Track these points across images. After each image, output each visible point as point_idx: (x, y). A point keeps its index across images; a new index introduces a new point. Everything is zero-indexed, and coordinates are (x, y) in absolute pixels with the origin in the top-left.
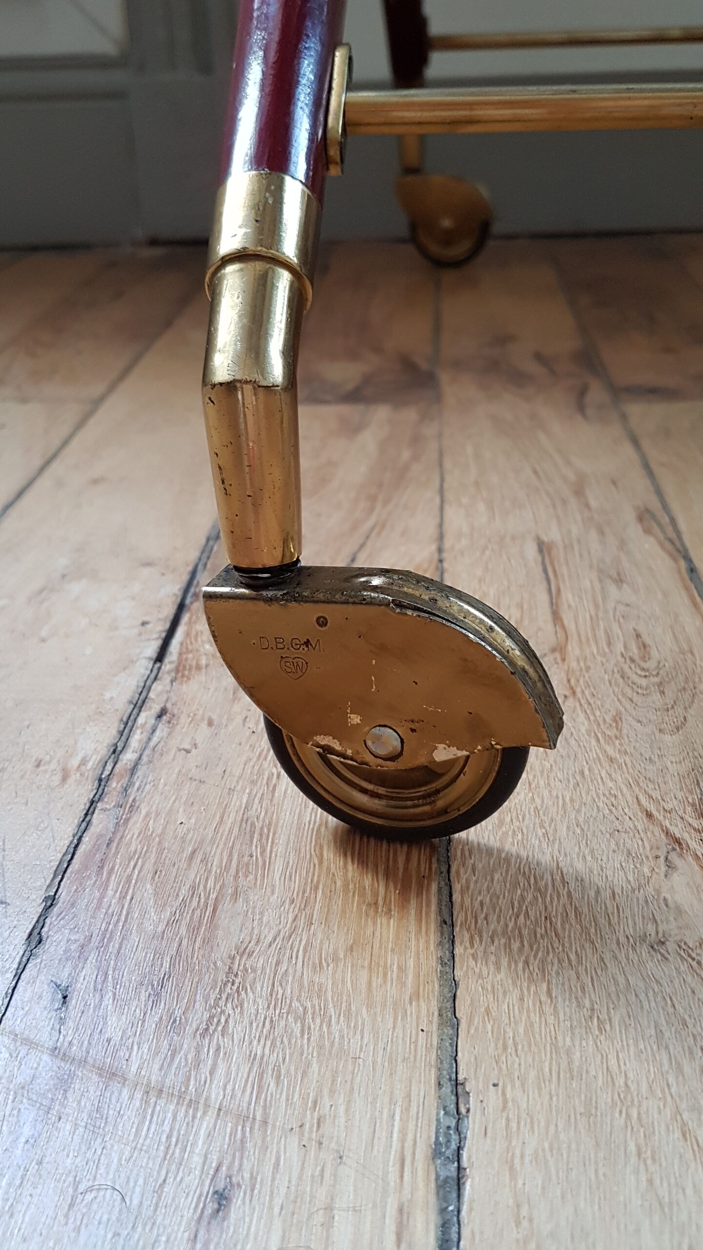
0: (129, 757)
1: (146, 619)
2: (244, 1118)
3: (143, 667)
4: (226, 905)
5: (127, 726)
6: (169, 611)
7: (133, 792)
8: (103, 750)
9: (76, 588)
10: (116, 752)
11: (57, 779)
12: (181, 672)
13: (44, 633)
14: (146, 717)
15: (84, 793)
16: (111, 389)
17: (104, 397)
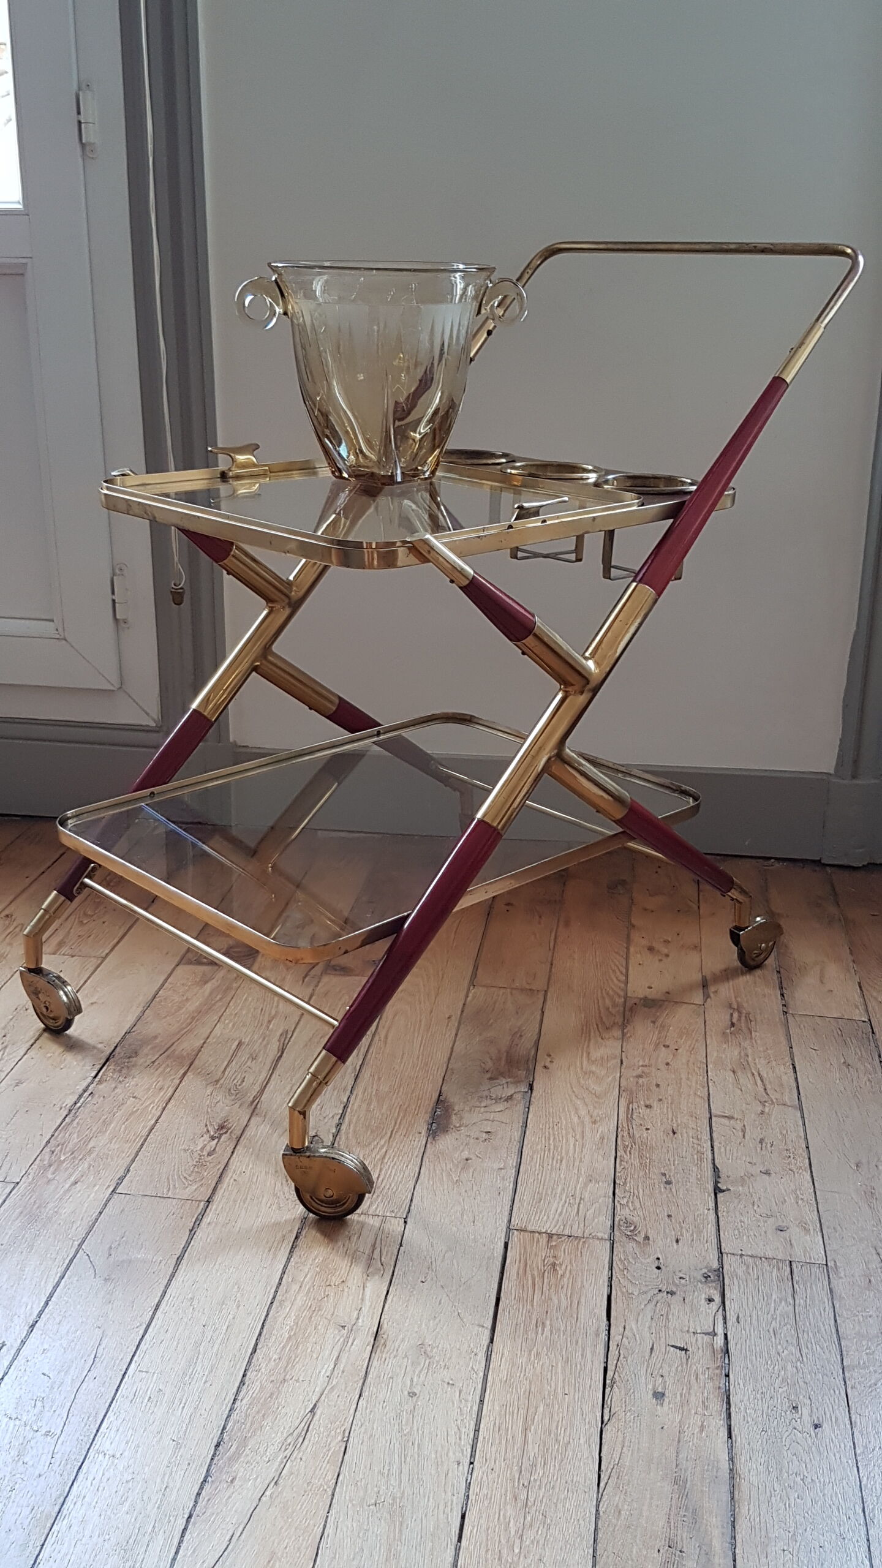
0: (79, 1105)
2: (84, 1173)
3: (89, 1080)
4: (94, 1138)
5: (80, 1096)
7: (78, 1114)
8: (72, 1103)
10: (75, 1103)
11: (58, 1109)
12: (100, 1082)
14: (86, 1094)
15: (66, 1113)
16: (112, 950)
17: (107, 955)
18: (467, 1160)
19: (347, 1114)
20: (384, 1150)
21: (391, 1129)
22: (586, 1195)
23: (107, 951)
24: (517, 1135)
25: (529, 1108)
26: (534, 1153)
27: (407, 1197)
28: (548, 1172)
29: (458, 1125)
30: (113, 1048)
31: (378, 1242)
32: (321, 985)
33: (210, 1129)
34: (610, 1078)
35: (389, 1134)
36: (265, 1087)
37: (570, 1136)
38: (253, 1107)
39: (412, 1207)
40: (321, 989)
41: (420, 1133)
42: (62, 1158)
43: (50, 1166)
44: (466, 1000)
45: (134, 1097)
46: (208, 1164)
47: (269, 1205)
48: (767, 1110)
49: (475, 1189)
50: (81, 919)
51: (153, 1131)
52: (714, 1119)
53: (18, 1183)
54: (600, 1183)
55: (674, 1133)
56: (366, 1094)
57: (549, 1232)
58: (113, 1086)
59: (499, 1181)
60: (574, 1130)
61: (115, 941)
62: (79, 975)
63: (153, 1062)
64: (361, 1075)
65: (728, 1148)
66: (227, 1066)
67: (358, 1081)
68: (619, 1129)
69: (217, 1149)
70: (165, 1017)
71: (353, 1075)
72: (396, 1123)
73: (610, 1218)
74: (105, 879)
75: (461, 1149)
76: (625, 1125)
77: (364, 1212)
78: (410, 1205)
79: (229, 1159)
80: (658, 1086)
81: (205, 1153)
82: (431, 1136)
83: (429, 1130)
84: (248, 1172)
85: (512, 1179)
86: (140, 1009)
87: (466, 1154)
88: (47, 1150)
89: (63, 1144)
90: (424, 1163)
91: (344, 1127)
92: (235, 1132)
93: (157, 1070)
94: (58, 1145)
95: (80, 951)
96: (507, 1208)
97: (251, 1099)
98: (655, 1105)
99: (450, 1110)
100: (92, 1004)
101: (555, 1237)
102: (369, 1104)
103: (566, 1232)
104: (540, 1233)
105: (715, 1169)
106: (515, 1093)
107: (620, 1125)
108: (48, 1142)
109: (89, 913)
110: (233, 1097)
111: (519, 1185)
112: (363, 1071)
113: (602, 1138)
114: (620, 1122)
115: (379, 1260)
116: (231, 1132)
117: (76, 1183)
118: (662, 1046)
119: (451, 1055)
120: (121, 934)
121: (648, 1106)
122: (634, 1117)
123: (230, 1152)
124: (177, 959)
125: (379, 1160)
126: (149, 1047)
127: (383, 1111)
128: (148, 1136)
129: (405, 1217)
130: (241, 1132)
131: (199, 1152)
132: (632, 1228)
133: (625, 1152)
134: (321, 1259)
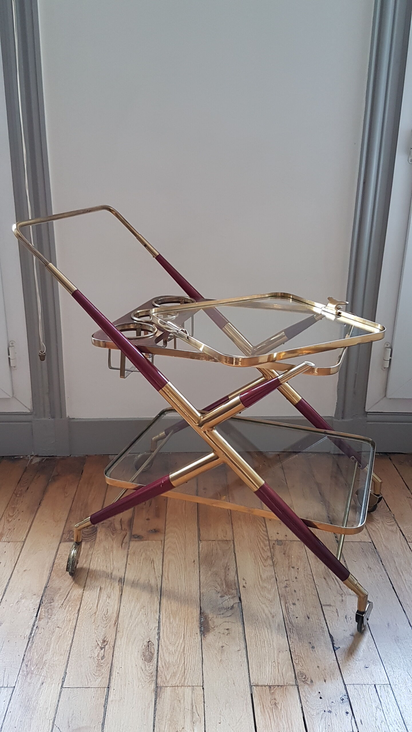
0: (33, 635)
1: (34, 608)
2: (45, 677)
3: (34, 618)
4: (44, 655)
5: (32, 629)
6: (38, 606)
7: (33, 640)
8: (29, 634)
9: (23, 601)
10: (31, 634)
12: (39, 620)
13: (19, 611)
14: (35, 628)
16: (27, 536)
17: (25, 540)
18: (222, 647)
19: (161, 626)
20: (183, 646)
21: (183, 633)
22: (280, 660)
23: (24, 538)
24: (241, 629)
25: (242, 612)
26: (251, 639)
27: (200, 673)
28: (260, 649)
29: (213, 627)
30: (41, 598)
31: (194, 702)
32: (130, 548)
33: (99, 643)
34: (274, 590)
35: (183, 636)
36: (119, 614)
37: (264, 626)
38: (116, 627)
39: (204, 679)
40: (131, 551)
41: (197, 634)
42: (32, 669)
43: (28, 674)
44: (199, 550)
45: (58, 627)
46: (103, 664)
47: (137, 686)
48: (344, 598)
49: (230, 664)
50: (7, 519)
51: (72, 647)
52: (323, 607)
53: (14, 687)
54: (284, 652)
55: (309, 618)
56: (167, 613)
57: (268, 685)
58: (47, 621)
59: (239, 658)
60: (266, 623)
61: (27, 530)
62: (14, 553)
63: (62, 604)
64: (162, 602)
65: (333, 623)
66: (98, 603)
67: (162, 605)
68: (285, 620)
69: (105, 655)
70: (62, 576)
71: (158, 602)
72: (184, 629)
73: (293, 672)
74: (14, 493)
75: (218, 641)
76: (287, 617)
77: (183, 685)
78: (203, 678)
79: (112, 660)
80: (295, 591)
81: (100, 658)
82: (202, 635)
83: (201, 631)
84: (123, 667)
85: (245, 656)
86: (48, 572)
87: (221, 644)
88: (24, 665)
89: (31, 660)
90: (203, 652)
91: (161, 634)
92: (111, 643)
93: (65, 609)
94: (29, 661)
95: (11, 538)
96: (247, 673)
97: (114, 622)
98: (297, 603)
99: (207, 618)
100: (25, 571)
101: (272, 687)
102: (170, 619)
103: (276, 684)
104: (265, 686)
105: (331, 636)
106: (234, 604)
107: (284, 617)
108: (23, 660)
109: (11, 515)
110: (105, 622)
111: (249, 659)
112: (162, 599)
113: (279, 625)
114: (284, 615)
115: (196, 713)
116: (109, 644)
117: (43, 683)
118: (291, 568)
119: (200, 584)
120: (29, 526)
121: (294, 604)
122: (289, 611)
123: (112, 657)
124: (59, 539)
125: (182, 652)
126: (58, 595)
127: (177, 622)
128: (70, 650)
129: (202, 685)
130: (114, 643)
131: (97, 658)
132: (304, 677)
133: (291, 632)
134: (170, 716)
